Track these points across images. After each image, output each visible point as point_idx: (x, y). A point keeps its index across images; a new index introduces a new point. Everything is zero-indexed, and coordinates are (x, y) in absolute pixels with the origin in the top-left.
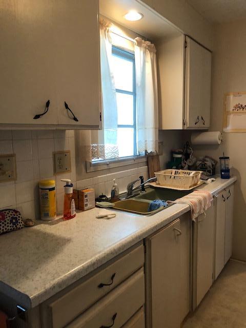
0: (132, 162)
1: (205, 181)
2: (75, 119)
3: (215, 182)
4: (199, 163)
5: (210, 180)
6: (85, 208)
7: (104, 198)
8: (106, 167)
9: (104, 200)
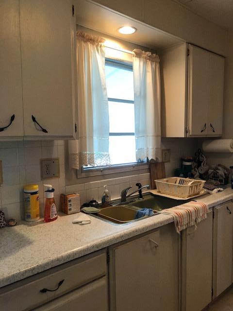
0: (131, 169)
1: (210, 192)
2: (45, 131)
3: (221, 193)
4: (211, 171)
5: (216, 190)
6: (69, 212)
7: (94, 203)
8: (99, 173)
9: (93, 206)
